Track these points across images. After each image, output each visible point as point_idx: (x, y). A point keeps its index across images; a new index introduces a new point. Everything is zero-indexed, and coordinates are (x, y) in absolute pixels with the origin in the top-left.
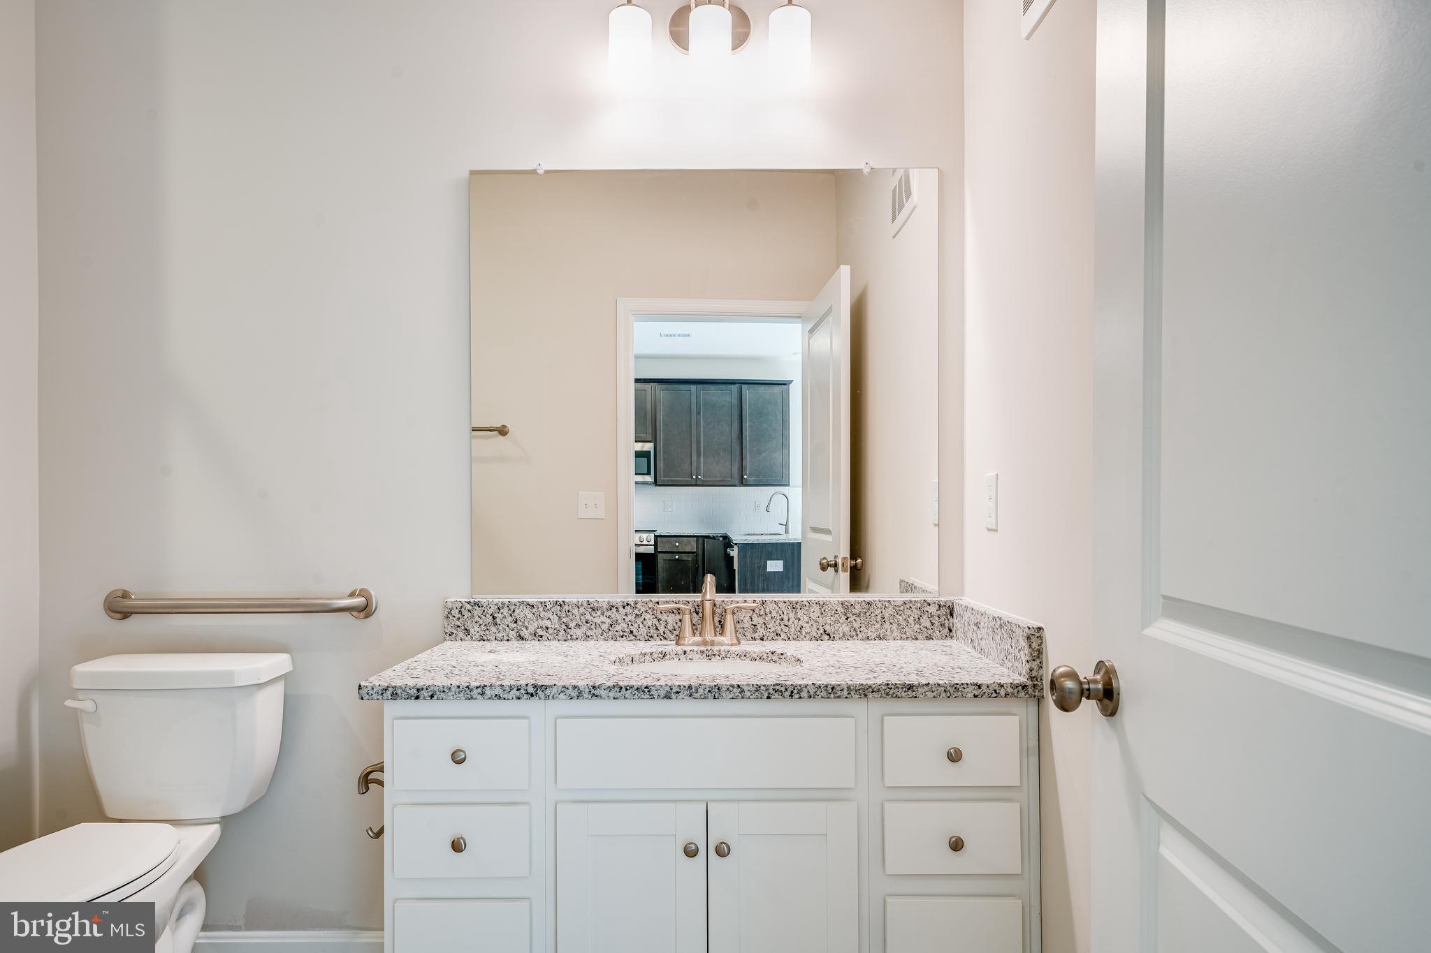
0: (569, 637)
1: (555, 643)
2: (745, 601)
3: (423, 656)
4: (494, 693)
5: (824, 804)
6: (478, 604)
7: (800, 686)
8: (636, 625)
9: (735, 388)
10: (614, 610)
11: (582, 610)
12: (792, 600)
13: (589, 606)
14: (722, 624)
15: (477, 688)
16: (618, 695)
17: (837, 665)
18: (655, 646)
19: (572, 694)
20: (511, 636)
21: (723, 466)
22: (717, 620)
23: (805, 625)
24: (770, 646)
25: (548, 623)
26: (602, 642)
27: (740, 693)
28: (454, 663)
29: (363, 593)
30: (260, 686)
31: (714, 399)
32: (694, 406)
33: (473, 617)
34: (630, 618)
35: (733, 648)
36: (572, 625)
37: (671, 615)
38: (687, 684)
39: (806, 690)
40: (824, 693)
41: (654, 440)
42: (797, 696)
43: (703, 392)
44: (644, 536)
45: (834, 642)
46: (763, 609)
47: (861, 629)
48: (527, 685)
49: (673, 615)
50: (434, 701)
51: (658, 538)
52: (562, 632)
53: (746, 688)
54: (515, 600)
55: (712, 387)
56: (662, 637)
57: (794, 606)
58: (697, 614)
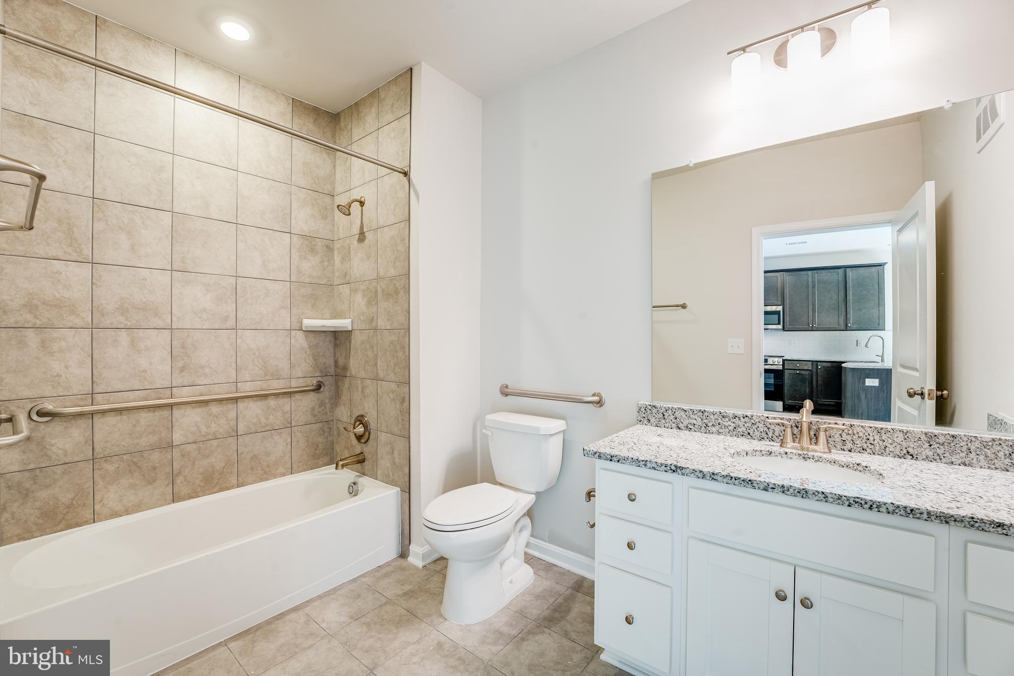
0: (708, 431)
1: (699, 434)
2: (836, 423)
3: (622, 433)
4: (652, 466)
5: (901, 597)
6: (654, 406)
7: (879, 502)
8: (752, 430)
9: (841, 271)
10: (737, 419)
11: (716, 416)
12: (877, 426)
13: (720, 415)
14: (816, 436)
15: (642, 461)
16: (730, 482)
17: (918, 486)
18: (765, 445)
19: (699, 475)
20: (673, 426)
21: (832, 319)
22: (812, 433)
23: (889, 445)
24: (856, 458)
25: (695, 422)
26: (729, 437)
27: (824, 498)
28: (636, 441)
29: (599, 395)
30: (551, 435)
31: (825, 278)
32: (810, 284)
33: (652, 413)
34: (748, 425)
35: (825, 456)
36: (710, 424)
37: (777, 426)
38: (780, 483)
39: (885, 507)
40: (902, 512)
41: (783, 304)
42: (876, 510)
43: (817, 275)
44: (776, 359)
45: (918, 462)
46: (851, 430)
47: (945, 455)
48: (671, 465)
49: (778, 426)
50: (619, 464)
51: (785, 361)
52: (703, 428)
53: (829, 496)
54: (676, 406)
55: (823, 271)
56: (770, 440)
57: (879, 431)
58: (797, 427)
